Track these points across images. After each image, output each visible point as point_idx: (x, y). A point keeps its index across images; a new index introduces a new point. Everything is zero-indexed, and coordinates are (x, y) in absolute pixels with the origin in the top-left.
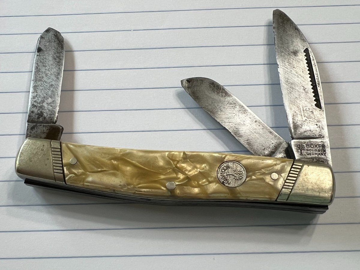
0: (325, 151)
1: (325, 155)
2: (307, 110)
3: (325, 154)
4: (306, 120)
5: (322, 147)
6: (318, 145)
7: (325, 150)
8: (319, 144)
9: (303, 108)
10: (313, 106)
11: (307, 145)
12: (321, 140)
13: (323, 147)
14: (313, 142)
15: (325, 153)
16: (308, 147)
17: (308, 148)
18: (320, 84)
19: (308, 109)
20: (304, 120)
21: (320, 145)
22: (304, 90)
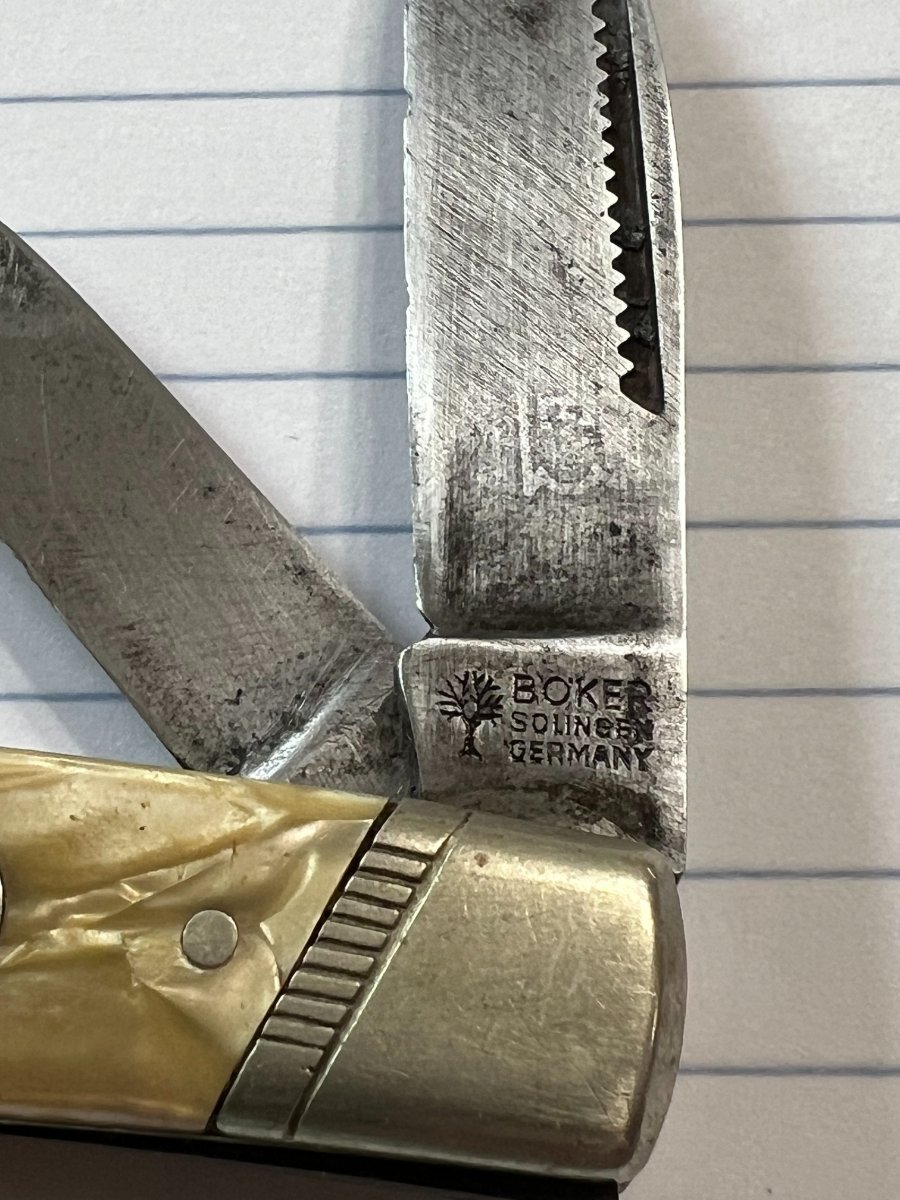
0: (647, 731)
1: (643, 767)
2: (563, 415)
3: (642, 755)
4: (544, 489)
5: (632, 700)
6: (600, 687)
7: (649, 722)
8: (612, 676)
9: (533, 403)
10: (602, 393)
11: (524, 682)
12: (625, 649)
13: (642, 698)
14: (571, 660)
15: (642, 747)
16: (526, 695)
17: (523, 707)
18: (678, 232)
19: (570, 410)
20: (528, 491)
21: (618, 683)
22: (560, 272)
